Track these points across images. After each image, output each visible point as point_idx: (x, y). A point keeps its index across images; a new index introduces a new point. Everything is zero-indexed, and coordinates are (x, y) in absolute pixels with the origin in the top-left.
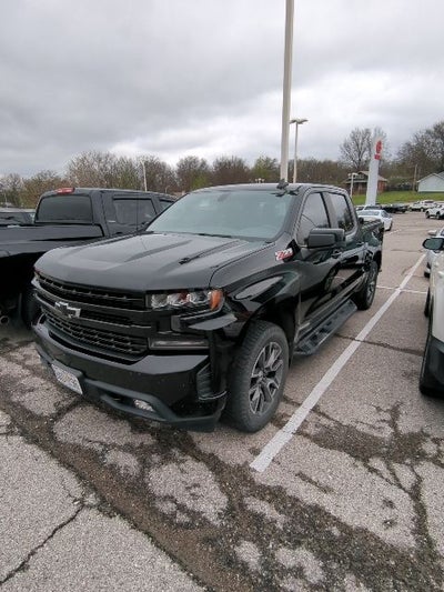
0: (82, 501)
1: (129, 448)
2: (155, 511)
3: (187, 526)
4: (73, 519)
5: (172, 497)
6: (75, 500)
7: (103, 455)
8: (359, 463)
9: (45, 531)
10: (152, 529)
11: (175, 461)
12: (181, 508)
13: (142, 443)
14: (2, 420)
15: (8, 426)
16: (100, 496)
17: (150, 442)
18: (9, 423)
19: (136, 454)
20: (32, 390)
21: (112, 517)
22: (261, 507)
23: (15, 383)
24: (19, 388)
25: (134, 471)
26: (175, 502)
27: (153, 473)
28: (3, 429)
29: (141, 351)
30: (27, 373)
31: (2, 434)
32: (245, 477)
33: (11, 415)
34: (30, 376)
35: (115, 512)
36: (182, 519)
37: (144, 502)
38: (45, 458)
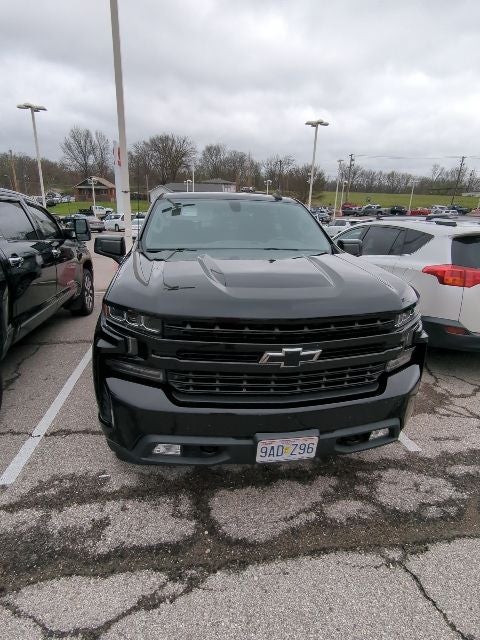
0: (393, 562)
1: (329, 498)
2: (433, 520)
3: (461, 513)
4: (415, 577)
5: (424, 504)
6: (388, 566)
7: (325, 518)
8: (437, 415)
9: (422, 604)
10: (455, 533)
11: (374, 480)
12: (438, 505)
13: (330, 486)
14: (147, 581)
15: (173, 579)
16: (393, 546)
17: (334, 481)
18: (163, 577)
19: (345, 496)
20: (100, 525)
21: (427, 549)
22: (460, 470)
23: (49, 536)
24: (72, 534)
25: (370, 508)
26: (430, 505)
27: (383, 499)
28: (175, 587)
29: (377, 377)
30: (38, 514)
31: (187, 591)
32: (422, 459)
33: (142, 568)
34: (54, 513)
35: (421, 545)
36: (452, 510)
37: (418, 523)
38: (290, 565)
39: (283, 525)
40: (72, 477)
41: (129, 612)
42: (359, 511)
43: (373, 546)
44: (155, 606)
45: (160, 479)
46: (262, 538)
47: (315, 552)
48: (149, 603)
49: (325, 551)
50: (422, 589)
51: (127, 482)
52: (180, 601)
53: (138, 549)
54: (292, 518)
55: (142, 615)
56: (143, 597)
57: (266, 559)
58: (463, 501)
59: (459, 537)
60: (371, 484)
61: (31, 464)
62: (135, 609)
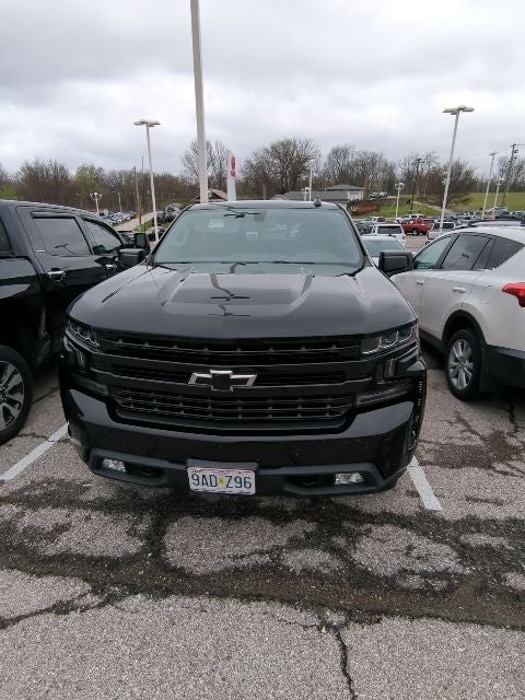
0: (329, 626)
1: (295, 544)
2: (408, 592)
3: (451, 589)
4: (344, 648)
5: (406, 570)
6: (319, 629)
7: (278, 565)
8: (491, 471)
9: (336, 679)
10: (427, 610)
11: (360, 534)
12: (424, 575)
13: (304, 531)
14: (71, 588)
15: (94, 592)
16: (338, 609)
17: (311, 527)
18: (88, 587)
19: (314, 546)
20: (61, 529)
21: (378, 621)
22: (481, 539)
23: (15, 530)
24: (33, 533)
25: (336, 564)
26: (413, 573)
27: (357, 556)
28: (91, 599)
29: (343, 412)
30: (15, 509)
31: (100, 606)
32: (435, 520)
33: (75, 576)
34: (29, 511)
35: (373, 615)
36: (439, 585)
37: (387, 590)
38: (212, 604)
39: (230, 563)
40: (61, 483)
41: (41, 612)
42: (322, 564)
43: (317, 605)
44: (66, 612)
45: (136, 495)
46: (199, 571)
47: (246, 597)
48: (62, 608)
49: (258, 598)
50: (344, 662)
51: (103, 495)
52: (89, 613)
53: (80, 557)
54: (242, 557)
55: (51, 617)
56: (61, 602)
57: (193, 593)
58: (461, 577)
59: (429, 616)
60: (353, 538)
61: (34, 465)
62: (48, 610)
